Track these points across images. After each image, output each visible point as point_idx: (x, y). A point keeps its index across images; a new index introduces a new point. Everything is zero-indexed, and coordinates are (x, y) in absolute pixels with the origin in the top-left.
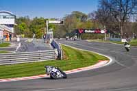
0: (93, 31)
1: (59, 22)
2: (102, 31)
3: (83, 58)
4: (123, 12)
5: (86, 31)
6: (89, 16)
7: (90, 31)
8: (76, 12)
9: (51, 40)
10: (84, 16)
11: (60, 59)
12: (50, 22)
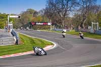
0: (42, 24)
1: (17, 17)
2: (49, 24)
3: (34, 43)
4: (64, 9)
5: (37, 24)
6: (40, 13)
7: (40, 24)
8: (30, 9)
9: (11, 30)
10: (36, 13)
11: (18, 44)
12: (11, 16)
